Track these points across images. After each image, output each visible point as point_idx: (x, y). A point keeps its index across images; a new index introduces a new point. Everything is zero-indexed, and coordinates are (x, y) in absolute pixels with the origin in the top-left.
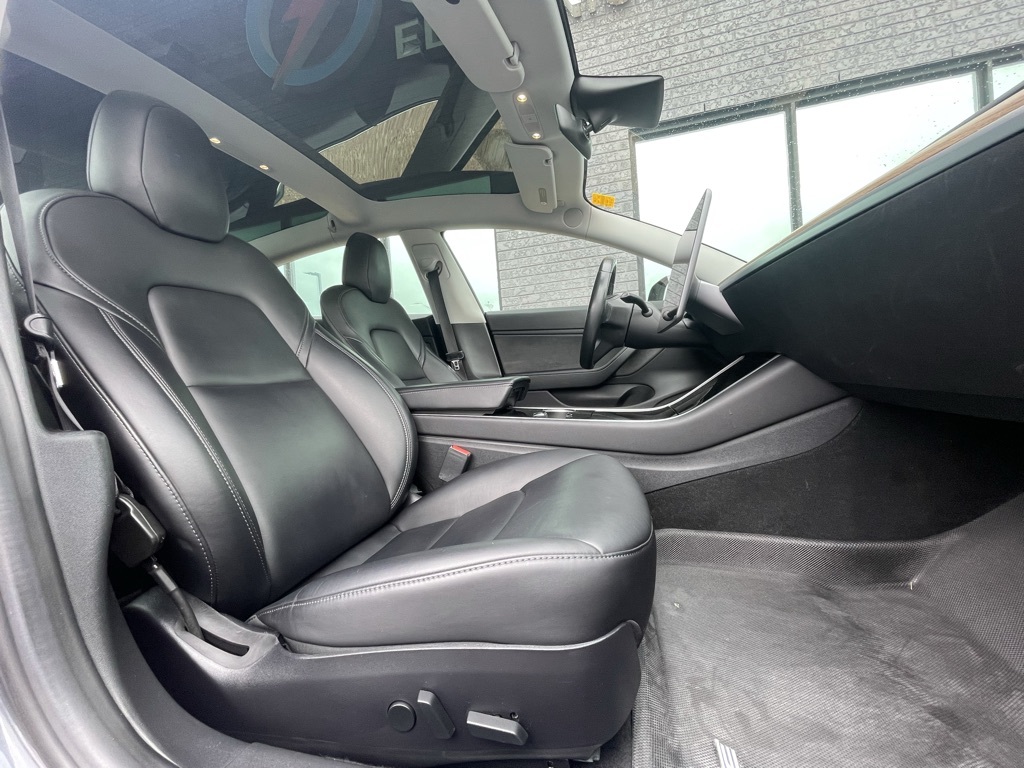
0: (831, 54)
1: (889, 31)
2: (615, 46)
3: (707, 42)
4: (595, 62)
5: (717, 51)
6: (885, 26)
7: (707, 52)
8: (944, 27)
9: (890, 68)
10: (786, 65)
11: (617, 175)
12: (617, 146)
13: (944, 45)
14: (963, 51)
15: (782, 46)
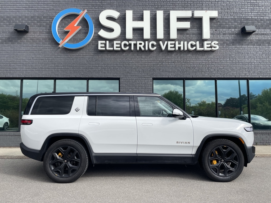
0: (192, 72)
1: (201, 70)
2: (151, 59)
3: (169, 63)
4: (147, 61)
5: (171, 66)
6: (200, 69)
7: (169, 66)
8: (210, 72)
9: (201, 77)
10: (184, 72)
11: (149, 87)
12: (150, 81)
13: (209, 75)
14: (212, 77)
15: (183, 68)
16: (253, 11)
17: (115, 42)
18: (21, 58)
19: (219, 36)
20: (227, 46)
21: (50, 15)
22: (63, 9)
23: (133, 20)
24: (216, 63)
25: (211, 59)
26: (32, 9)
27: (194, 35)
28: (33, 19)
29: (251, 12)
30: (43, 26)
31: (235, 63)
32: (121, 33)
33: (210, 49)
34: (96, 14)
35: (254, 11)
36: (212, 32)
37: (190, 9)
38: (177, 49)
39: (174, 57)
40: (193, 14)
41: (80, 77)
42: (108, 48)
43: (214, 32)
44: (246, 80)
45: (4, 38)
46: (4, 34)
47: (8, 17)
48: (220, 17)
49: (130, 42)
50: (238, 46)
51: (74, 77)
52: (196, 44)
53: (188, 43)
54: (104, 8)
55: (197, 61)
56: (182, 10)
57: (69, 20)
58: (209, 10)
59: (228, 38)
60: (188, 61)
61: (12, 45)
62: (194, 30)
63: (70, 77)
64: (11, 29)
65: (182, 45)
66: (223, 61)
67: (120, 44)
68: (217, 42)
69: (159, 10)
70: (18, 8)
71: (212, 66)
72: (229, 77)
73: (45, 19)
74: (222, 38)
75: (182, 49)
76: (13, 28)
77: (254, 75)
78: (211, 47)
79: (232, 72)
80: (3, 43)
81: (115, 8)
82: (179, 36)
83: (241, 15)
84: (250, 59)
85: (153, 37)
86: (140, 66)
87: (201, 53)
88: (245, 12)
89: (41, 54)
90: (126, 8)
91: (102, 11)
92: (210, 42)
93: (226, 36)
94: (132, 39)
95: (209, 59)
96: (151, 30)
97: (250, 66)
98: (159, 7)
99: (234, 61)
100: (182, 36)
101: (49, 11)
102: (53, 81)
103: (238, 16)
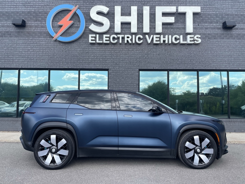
0: (175, 64)
1: (184, 62)
2: (137, 51)
3: (155, 56)
4: (134, 54)
5: (156, 58)
7: (154, 58)
8: (192, 64)
9: (184, 69)
10: (168, 64)
11: (136, 78)
12: (136, 72)
13: (192, 67)
14: (195, 68)
15: (167, 60)
16: (233, 7)
17: (105, 36)
18: (18, 50)
19: (201, 30)
20: (209, 40)
21: (45, 11)
22: (57, 5)
23: (121, 15)
24: (198, 56)
25: (193, 52)
26: (29, 5)
27: (178, 30)
28: (29, 14)
29: (232, 8)
30: (39, 21)
31: (216, 56)
32: (110, 28)
33: (193, 42)
34: (88, 9)
35: (235, 7)
36: (195, 26)
37: (174, 4)
38: (162, 42)
39: (160, 50)
40: (177, 10)
41: (72, 68)
42: (98, 41)
43: (197, 26)
44: (226, 72)
45: (3, 32)
46: (3, 28)
47: (6, 12)
48: (203, 12)
49: (118, 36)
50: (219, 40)
51: (67, 68)
52: (179, 38)
53: (172, 37)
54: (94, 4)
55: (181, 54)
56: (167, 6)
57: (63, 15)
58: (192, 6)
59: (209, 32)
60: (172, 54)
61: (10, 38)
62: (178, 24)
63: (63, 68)
64: (10, 23)
65: (166, 39)
66: (205, 54)
67: (109, 38)
68: (199, 36)
69: (146, 6)
70: (16, 5)
71: (195, 58)
72: (210, 69)
73: (40, 14)
74: (204, 32)
75: (167, 42)
76: (11, 23)
77: (234, 67)
78: (194, 41)
79: (213, 64)
80: (2, 37)
81: (105, 4)
82: (164, 30)
83: (222, 11)
84: (230, 52)
85: (139, 31)
86: (127, 58)
87: (184, 46)
88: (226, 8)
89: (37, 47)
90: (115, 4)
91: (93, 7)
92: (193, 36)
93: (208, 30)
94: (120, 33)
95: (192, 52)
96: (138, 25)
97: (230, 58)
98: (146, 2)
99: (215, 54)
100: (167, 30)
101: (44, 7)
102: (48, 71)
103: (220, 11)
